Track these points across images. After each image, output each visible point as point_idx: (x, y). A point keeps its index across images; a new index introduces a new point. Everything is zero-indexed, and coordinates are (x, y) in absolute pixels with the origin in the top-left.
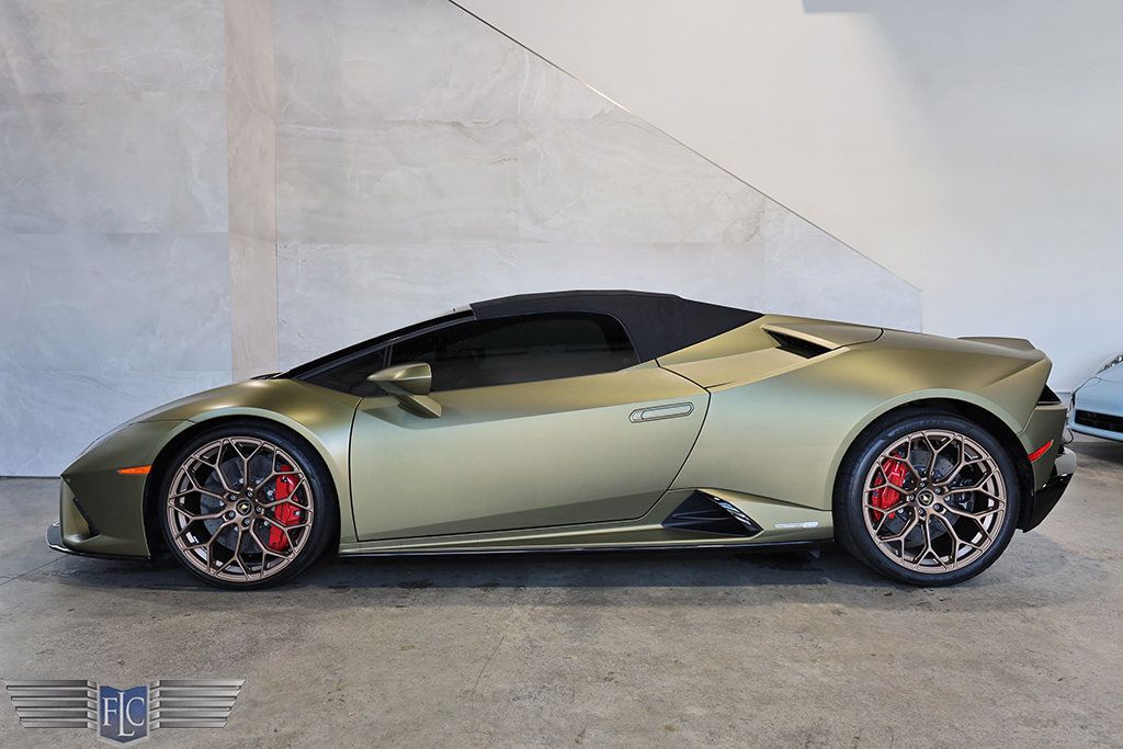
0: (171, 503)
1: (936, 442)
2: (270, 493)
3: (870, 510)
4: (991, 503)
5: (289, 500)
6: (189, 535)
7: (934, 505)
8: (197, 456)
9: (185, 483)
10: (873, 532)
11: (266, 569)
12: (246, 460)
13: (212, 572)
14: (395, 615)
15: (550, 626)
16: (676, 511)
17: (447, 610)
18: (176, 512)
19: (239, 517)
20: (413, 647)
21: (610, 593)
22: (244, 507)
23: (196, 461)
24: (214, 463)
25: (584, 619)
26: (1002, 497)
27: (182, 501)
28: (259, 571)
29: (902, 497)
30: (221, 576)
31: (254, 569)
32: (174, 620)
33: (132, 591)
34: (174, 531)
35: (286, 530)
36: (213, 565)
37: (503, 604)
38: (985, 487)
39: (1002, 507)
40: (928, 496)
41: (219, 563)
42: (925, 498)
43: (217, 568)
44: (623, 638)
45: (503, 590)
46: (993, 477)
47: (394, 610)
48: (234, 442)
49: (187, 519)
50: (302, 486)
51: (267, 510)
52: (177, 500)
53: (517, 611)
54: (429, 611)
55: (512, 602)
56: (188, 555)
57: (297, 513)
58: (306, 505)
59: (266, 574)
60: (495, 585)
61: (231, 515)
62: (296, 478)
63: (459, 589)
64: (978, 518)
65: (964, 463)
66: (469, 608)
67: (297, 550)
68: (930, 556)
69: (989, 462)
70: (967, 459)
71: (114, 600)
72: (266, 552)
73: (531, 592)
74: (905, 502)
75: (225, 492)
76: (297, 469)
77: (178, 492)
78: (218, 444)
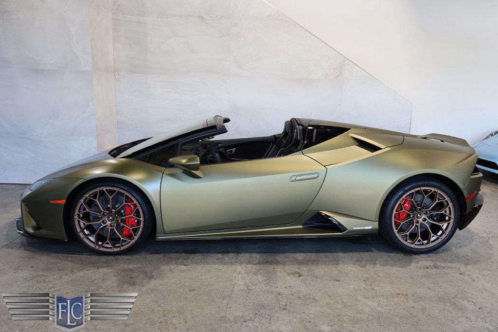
0: (76, 217)
1: (426, 192)
2: (122, 211)
3: (395, 222)
4: (447, 218)
5: (132, 215)
6: (85, 231)
7: (422, 219)
8: (87, 196)
9: (82, 208)
10: (396, 231)
11: (122, 246)
12: (111, 197)
13: (97, 247)
14: (184, 271)
15: (255, 277)
16: (309, 220)
17: (208, 267)
18: (79, 221)
19: (108, 223)
20: (194, 290)
21: (280, 257)
22: (111, 218)
23: (87, 198)
24: (96, 199)
25: (270, 273)
26: (452, 216)
27: (81, 215)
28: (119, 247)
29: (409, 215)
30: (102, 249)
31: (117, 245)
32: (81, 274)
33: (60, 255)
34: (78, 230)
35: (131, 229)
36: (97, 244)
37: (232, 264)
38: (445, 212)
39: (452, 220)
40: (420, 215)
41: (100, 243)
42: (419, 216)
43: (100, 245)
44: (288, 285)
45: (231, 255)
46: (449, 208)
47: (183, 267)
48: (104, 189)
49: (84, 224)
50: (138, 209)
51: (122, 220)
52: (79, 215)
53: (239, 268)
54: (199, 267)
55: (236, 263)
56: (86, 240)
57: (136, 221)
58: (140, 218)
59: (122, 248)
60: (227, 252)
61: (105, 222)
62: (135, 205)
63: (211, 255)
64: (441, 225)
65: (437, 201)
66: (217, 266)
67: (136, 238)
68: (419, 241)
69: (448, 201)
70: (439, 199)
71: (52, 261)
72: (122, 238)
73: (244, 256)
74: (410, 218)
75: (101, 211)
76: (135, 202)
77: (79, 212)
78: (97, 190)
